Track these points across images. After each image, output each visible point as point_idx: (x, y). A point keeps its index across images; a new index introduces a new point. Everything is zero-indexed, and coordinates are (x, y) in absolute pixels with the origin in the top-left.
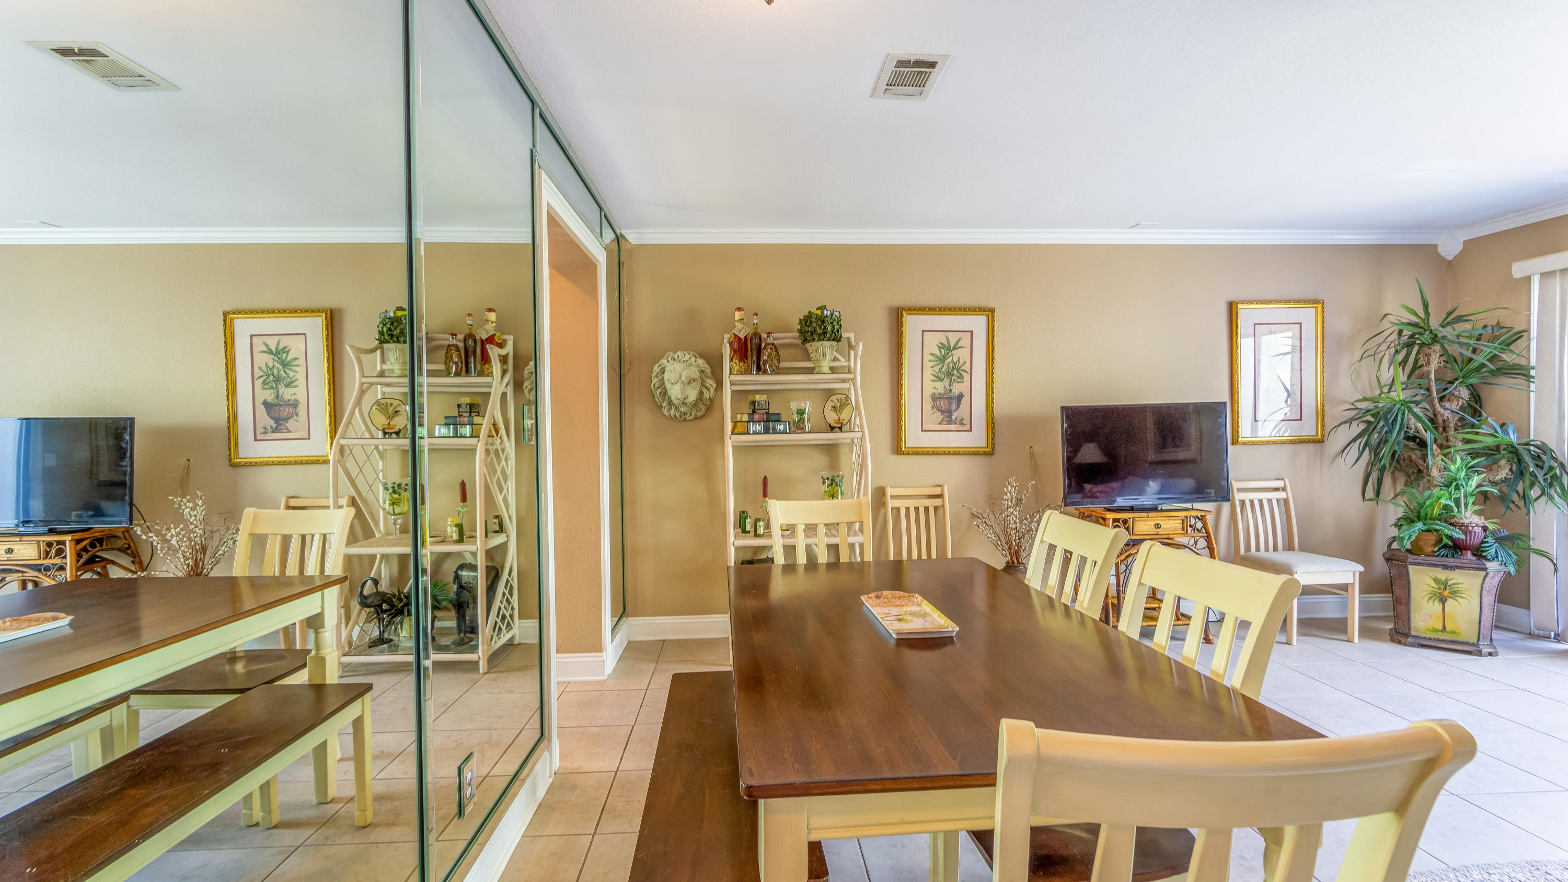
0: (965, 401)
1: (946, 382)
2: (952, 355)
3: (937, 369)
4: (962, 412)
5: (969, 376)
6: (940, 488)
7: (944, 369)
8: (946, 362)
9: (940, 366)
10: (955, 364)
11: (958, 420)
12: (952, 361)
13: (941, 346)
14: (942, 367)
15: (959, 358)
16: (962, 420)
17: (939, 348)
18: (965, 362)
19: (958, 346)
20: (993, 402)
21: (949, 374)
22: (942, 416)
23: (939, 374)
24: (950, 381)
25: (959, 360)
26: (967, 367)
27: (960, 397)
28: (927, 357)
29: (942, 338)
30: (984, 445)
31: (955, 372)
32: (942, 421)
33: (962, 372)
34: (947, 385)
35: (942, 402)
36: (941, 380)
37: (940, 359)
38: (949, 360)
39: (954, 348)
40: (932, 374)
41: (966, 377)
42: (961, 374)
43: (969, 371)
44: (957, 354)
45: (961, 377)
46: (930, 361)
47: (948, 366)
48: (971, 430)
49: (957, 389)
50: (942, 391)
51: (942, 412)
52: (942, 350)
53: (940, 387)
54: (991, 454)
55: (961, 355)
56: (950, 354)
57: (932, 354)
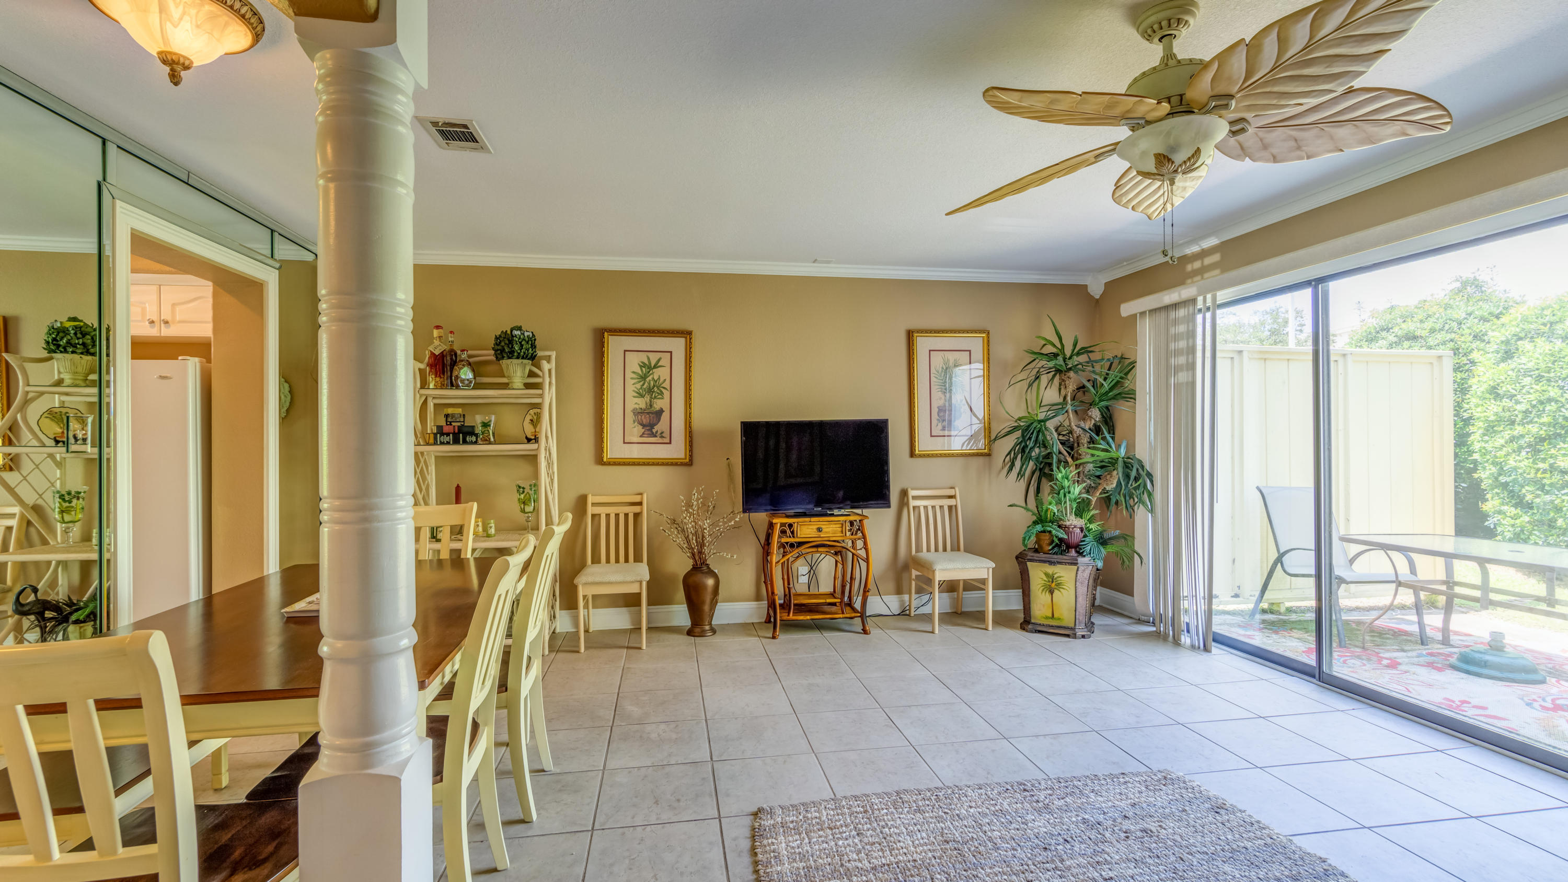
0: (665, 416)
1: (647, 398)
2: (653, 373)
3: (638, 386)
4: (661, 426)
5: (669, 393)
6: (640, 496)
7: (645, 386)
8: (648, 379)
9: (641, 383)
10: (656, 382)
11: (659, 433)
12: (653, 378)
13: (643, 365)
14: (643, 385)
15: (659, 376)
16: (662, 433)
17: (641, 367)
18: (665, 380)
19: (659, 365)
20: (690, 417)
21: (650, 391)
22: (644, 430)
23: (641, 390)
24: (651, 398)
25: (659, 378)
26: (667, 385)
27: (661, 411)
28: (629, 375)
29: (643, 357)
30: (683, 456)
31: (656, 389)
32: (643, 434)
33: (662, 389)
34: (648, 401)
35: (643, 417)
36: (642, 396)
37: (642, 377)
38: (650, 378)
39: (656, 367)
40: (634, 391)
41: (666, 394)
42: (661, 391)
43: (669, 388)
44: (657, 373)
45: (662, 393)
46: (632, 378)
47: (649, 383)
48: (670, 443)
49: (658, 404)
50: (643, 406)
51: (644, 426)
52: (644, 369)
53: (642, 403)
54: (690, 463)
55: (661, 373)
56: (651, 372)
57: (634, 372)
